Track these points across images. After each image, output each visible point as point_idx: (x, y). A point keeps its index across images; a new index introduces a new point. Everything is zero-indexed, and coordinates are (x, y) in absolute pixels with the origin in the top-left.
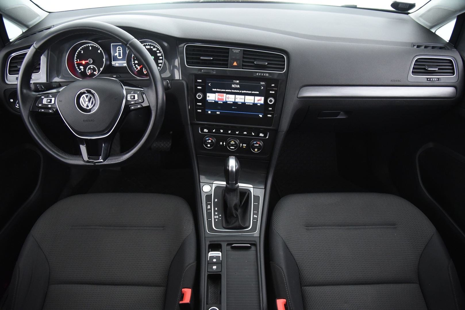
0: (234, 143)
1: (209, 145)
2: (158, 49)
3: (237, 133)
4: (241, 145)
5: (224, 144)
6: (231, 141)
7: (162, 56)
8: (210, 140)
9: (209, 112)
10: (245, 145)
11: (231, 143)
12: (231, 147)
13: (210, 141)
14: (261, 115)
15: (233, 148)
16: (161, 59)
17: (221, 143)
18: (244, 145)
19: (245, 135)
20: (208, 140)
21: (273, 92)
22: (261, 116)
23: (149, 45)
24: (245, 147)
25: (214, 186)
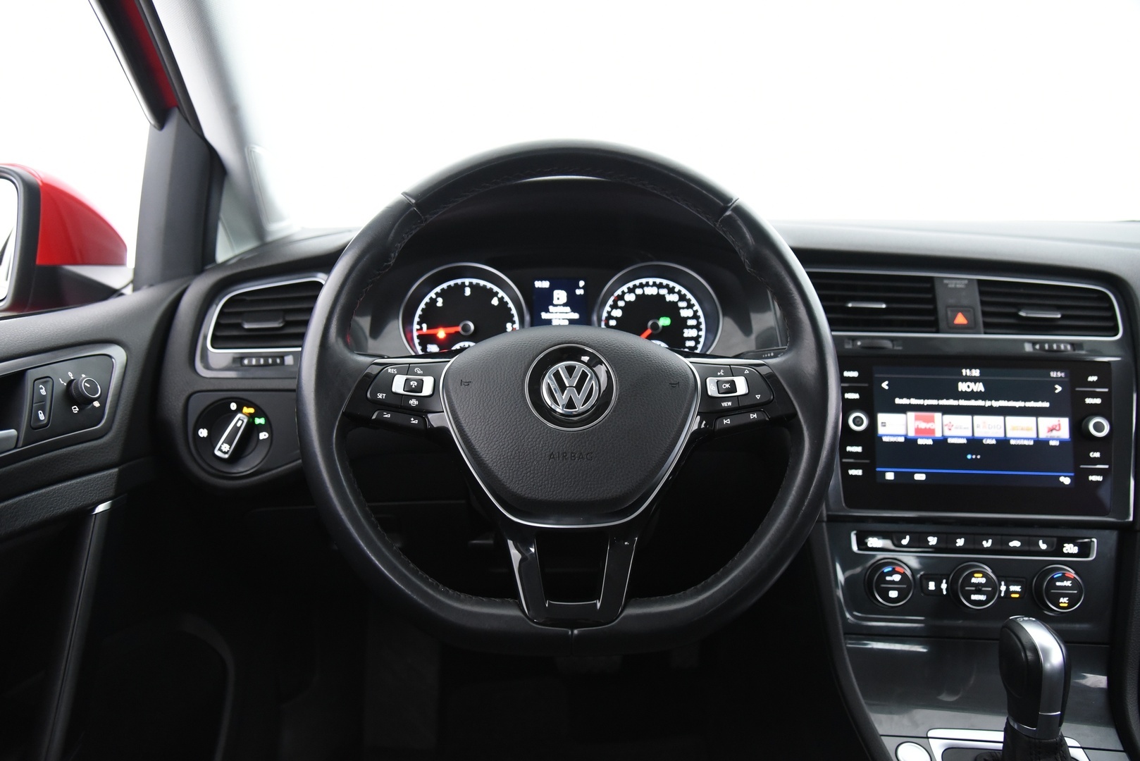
0: (983, 580)
1: (893, 594)
2: (682, 298)
3: (987, 544)
4: (1003, 588)
5: (944, 586)
6: (971, 575)
7: (695, 316)
8: (898, 573)
9: (890, 476)
10: (1018, 588)
11: (974, 580)
12: (974, 597)
13: (897, 578)
14: (1065, 476)
15: (983, 598)
16: (692, 327)
17: (932, 586)
18: (1012, 588)
19: (1015, 551)
20: (890, 574)
21: (1098, 401)
22: (1066, 481)
23: (655, 284)
24: (1017, 596)
25: (938, 748)
